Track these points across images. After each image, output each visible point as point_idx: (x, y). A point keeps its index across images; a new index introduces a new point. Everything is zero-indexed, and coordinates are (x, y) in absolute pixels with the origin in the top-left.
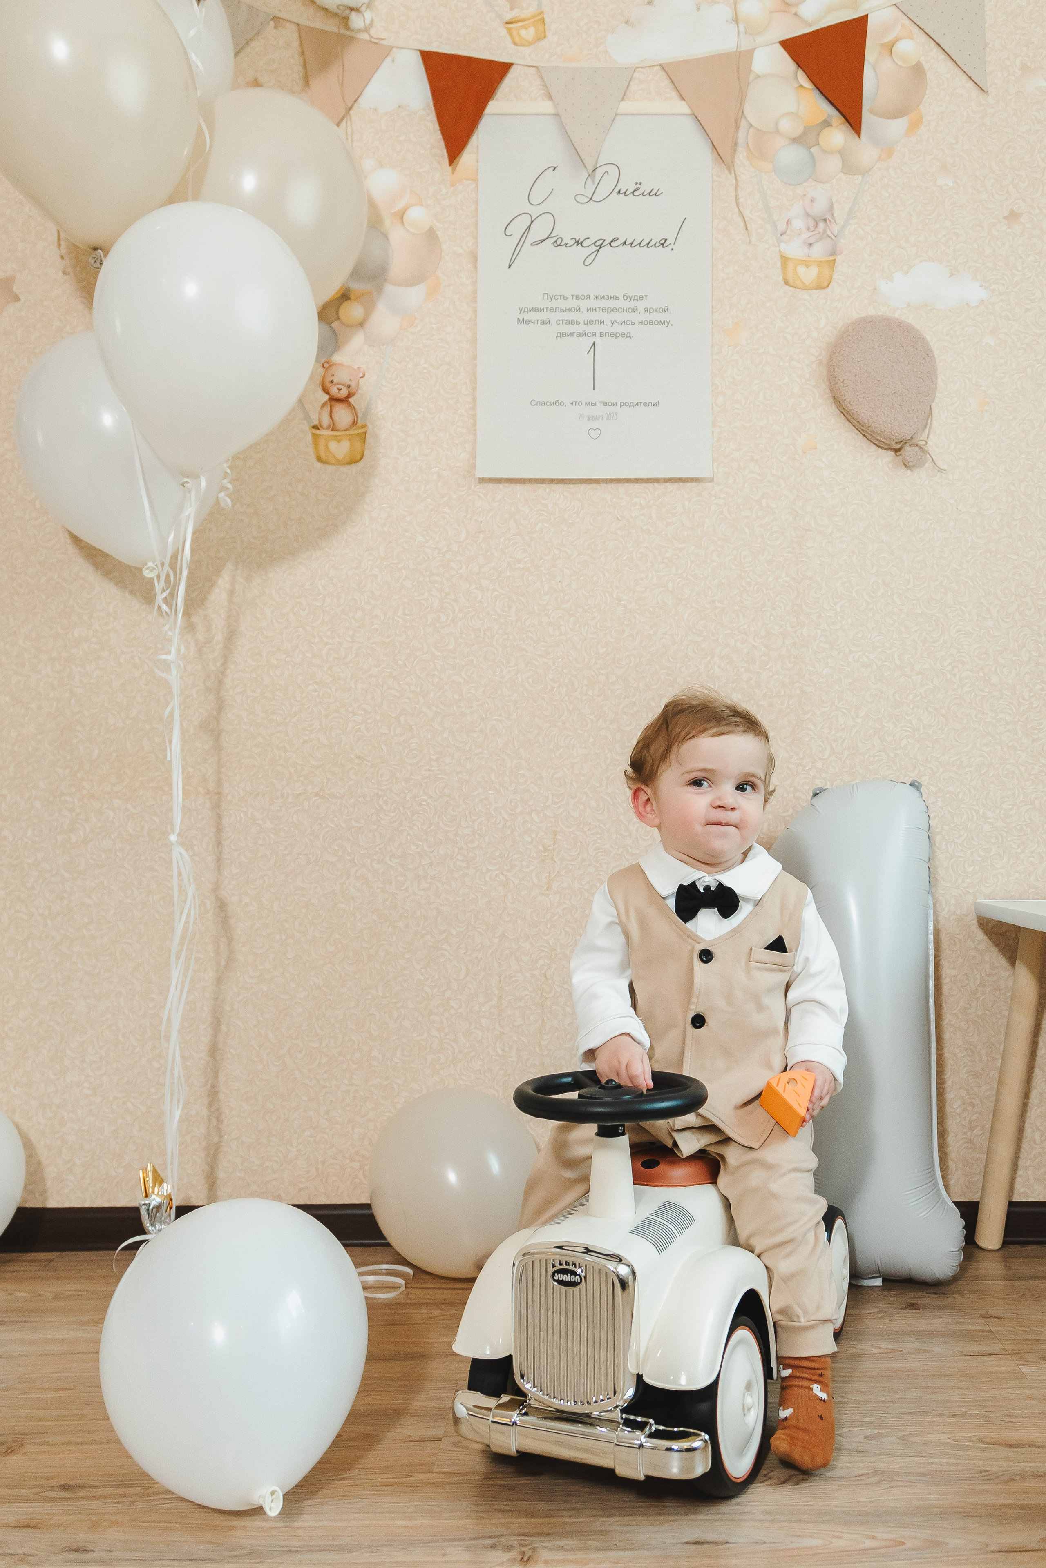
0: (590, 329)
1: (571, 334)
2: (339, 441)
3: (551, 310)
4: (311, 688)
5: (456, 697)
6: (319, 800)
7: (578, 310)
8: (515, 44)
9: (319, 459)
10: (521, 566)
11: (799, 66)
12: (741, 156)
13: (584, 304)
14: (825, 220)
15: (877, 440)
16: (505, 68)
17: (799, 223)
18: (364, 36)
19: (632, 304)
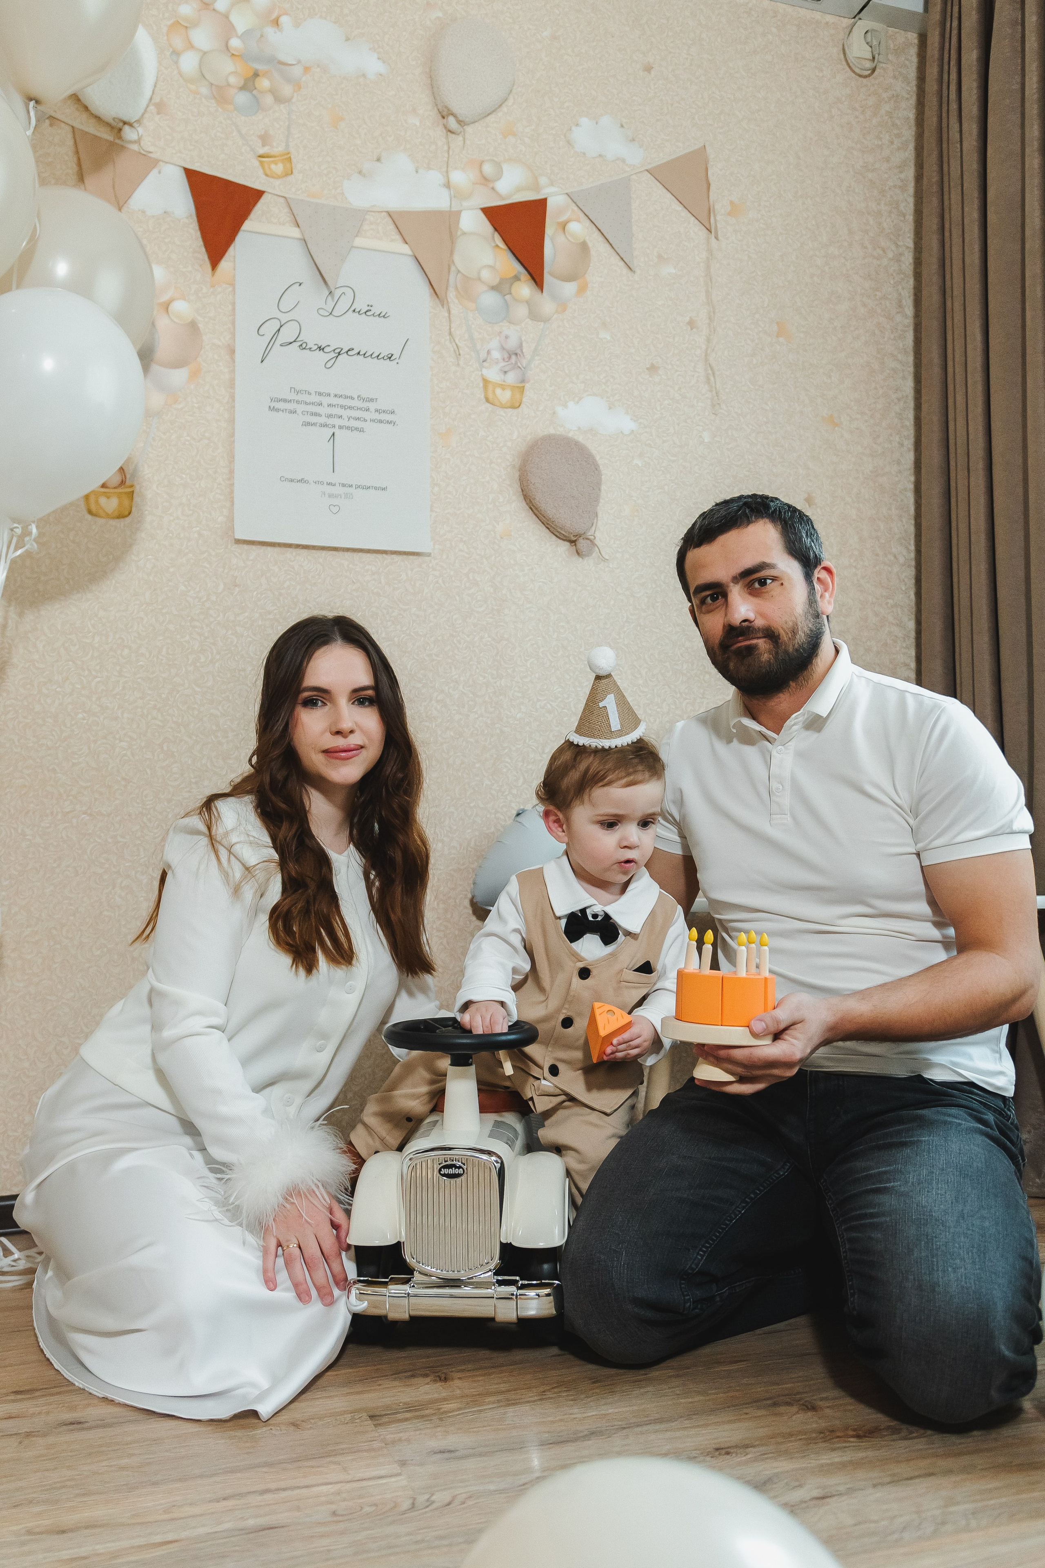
0: (331, 421)
1: (314, 424)
2: (108, 498)
3: (298, 402)
4: (80, 716)
5: (214, 728)
6: (88, 818)
7: (320, 404)
8: (267, 175)
9: (90, 512)
10: (271, 616)
11: (496, 229)
12: (451, 295)
13: (326, 401)
14: (516, 354)
15: (558, 532)
16: (259, 194)
17: (496, 354)
18: (135, 147)
19: (365, 405)
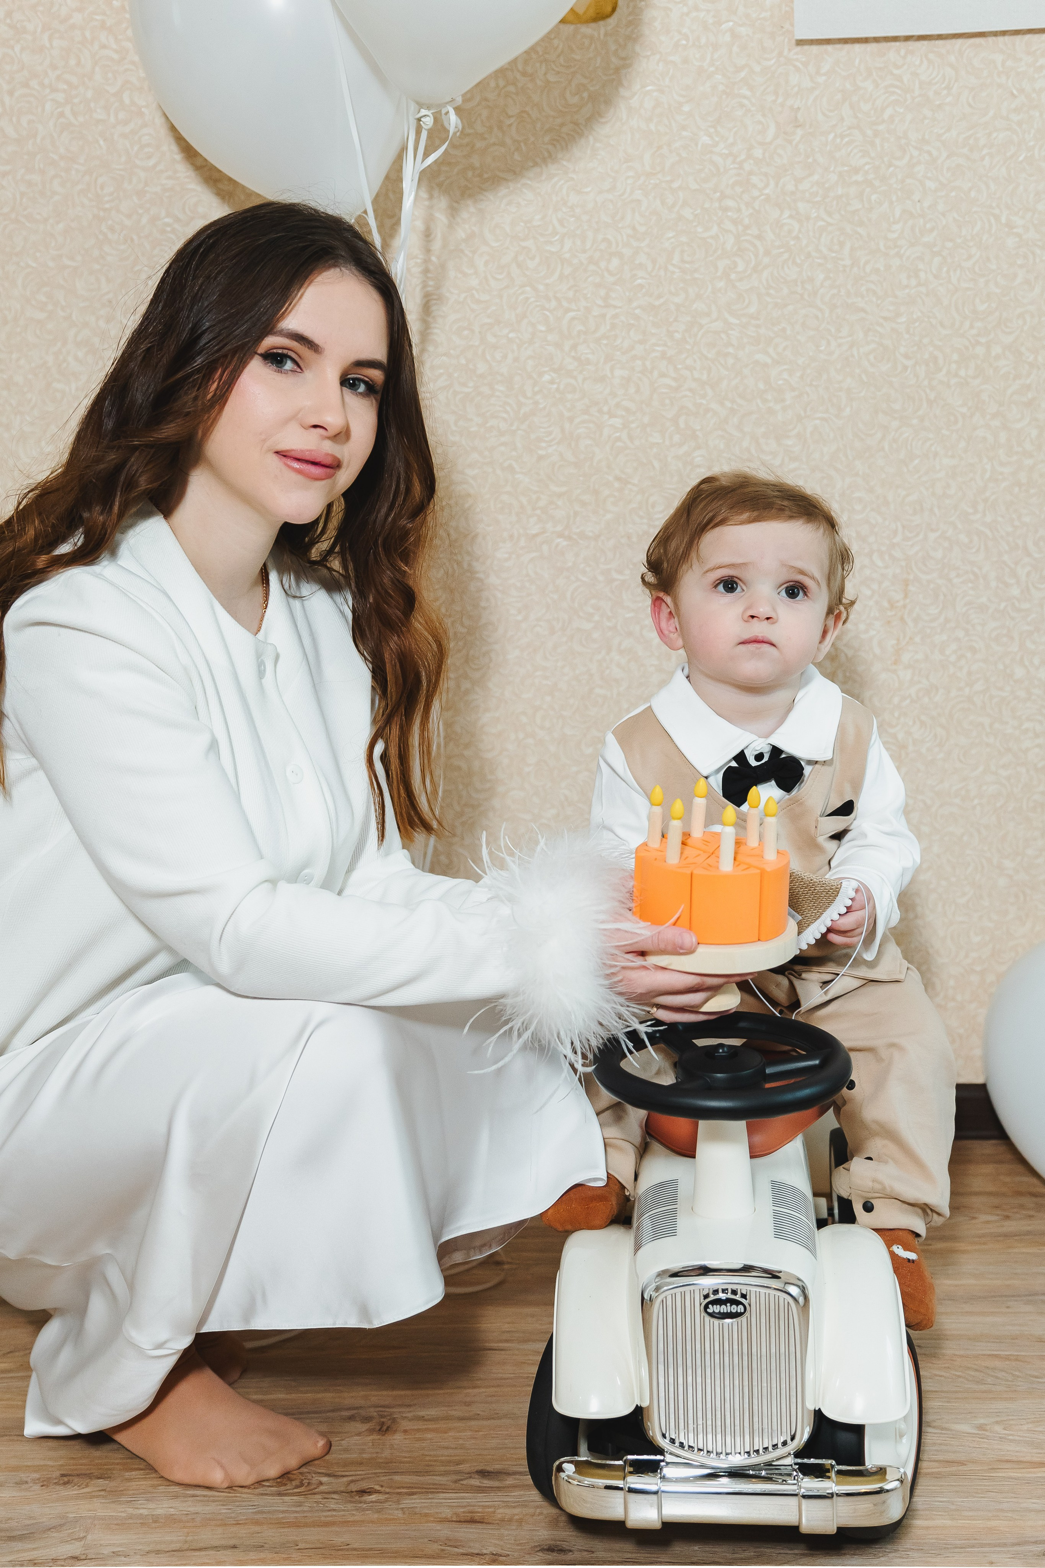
4: (547, 377)
5: (761, 386)
6: (565, 543)
10: (859, 178)
